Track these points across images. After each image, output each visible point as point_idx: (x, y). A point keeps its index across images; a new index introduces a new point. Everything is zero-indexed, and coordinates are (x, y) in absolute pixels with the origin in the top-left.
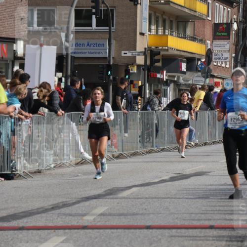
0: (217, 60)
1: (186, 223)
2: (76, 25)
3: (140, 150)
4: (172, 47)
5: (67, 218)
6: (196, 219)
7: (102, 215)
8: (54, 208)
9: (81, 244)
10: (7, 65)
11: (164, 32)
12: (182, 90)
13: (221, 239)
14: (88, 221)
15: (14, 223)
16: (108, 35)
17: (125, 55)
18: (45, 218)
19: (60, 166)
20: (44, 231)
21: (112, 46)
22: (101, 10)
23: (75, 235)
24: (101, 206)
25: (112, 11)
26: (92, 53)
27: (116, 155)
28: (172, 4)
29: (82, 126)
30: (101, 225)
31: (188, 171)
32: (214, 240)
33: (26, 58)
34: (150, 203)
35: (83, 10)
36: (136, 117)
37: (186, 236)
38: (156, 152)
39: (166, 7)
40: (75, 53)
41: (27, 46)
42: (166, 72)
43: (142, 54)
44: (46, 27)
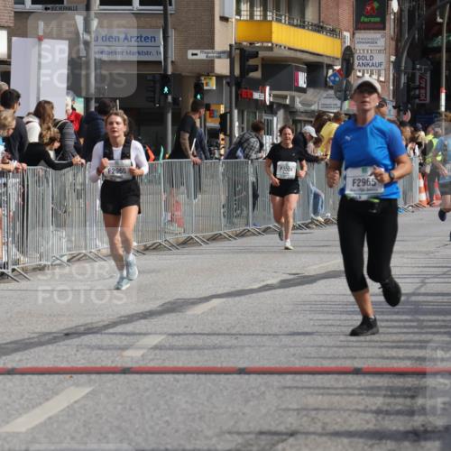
0: (363, 68)
1: (311, 364)
3: (225, 231)
4: (279, 43)
5: (94, 353)
6: (329, 356)
7: (156, 348)
9: (120, 401)
11: (265, 16)
12: (300, 121)
13: (375, 392)
14: (132, 358)
16: (162, 22)
17: (195, 57)
18: (53, 354)
20: (52, 377)
21: (170, 40)
23: (109, 385)
27: (181, 240)
30: (157, 366)
31: (313, 270)
32: (361, 394)
33: (13, 61)
36: (216, 171)
37: (310, 388)
38: (254, 234)
41: (14, 39)
42: (270, 89)
43: (226, 55)
44: (49, 6)
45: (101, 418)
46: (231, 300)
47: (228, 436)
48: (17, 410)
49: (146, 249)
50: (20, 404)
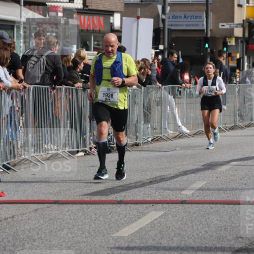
3: (239, 124)
5: (165, 192)
7: (200, 189)
8: (152, 182)
9: (180, 219)
14: (186, 195)
15: (112, 197)
16: (205, 8)
17: (223, 27)
18: (143, 192)
19: (157, 140)
20: (142, 205)
21: (209, 17)
23: (174, 210)
24: (200, 180)
26: (189, 25)
29: (180, 100)
30: (200, 200)
33: (123, 30)
36: (235, 90)
40: (172, 25)
43: (240, 26)
45: (169, 229)
47: (241, 240)
48: (123, 224)
49: (195, 134)
50: (124, 221)
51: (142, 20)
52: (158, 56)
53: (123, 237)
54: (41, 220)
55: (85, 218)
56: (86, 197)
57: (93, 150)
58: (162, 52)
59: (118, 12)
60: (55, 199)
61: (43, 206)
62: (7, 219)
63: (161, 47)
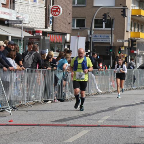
2: (95, 27)
3: (126, 89)
4: (142, 38)
5: (90, 121)
7: (107, 120)
8: (84, 116)
9: (97, 134)
10: (62, 46)
11: (138, 31)
14: (100, 123)
15: (64, 123)
16: (110, 32)
17: (119, 42)
18: (79, 121)
20: (79, 127)
21: (112, 37)
22: (107, 19)
23: (94, 130)
24: (107, 116)
25: (113, 20)
26: (103, 40)
27: (114, 91)
28: (142, 17)
29: (98, 76)
30: (107, 125)
34: (130, 114)
35: (98, 19)
38: (134, 90)
39: (139, 19)
40: (94, 40)
41: (71, 36)
42: (139, 50)
43: (127, 41)
44: (81, 28)
45: (92, 139)
46: (127, 107)
48: (69, 136)
49: (104, 93)
50: (70, 134)
51: (80, 38)
52: (87, 55)
53: (70, 142)
54: (30, 134)
55: (51, 133)
56: (52, 123)
57: (55, 100)
58: (89, 53)
59: (68, 33)
60: (37, 123)
61: (31, 127)
62: (14, 133)
63: (89, 51)
